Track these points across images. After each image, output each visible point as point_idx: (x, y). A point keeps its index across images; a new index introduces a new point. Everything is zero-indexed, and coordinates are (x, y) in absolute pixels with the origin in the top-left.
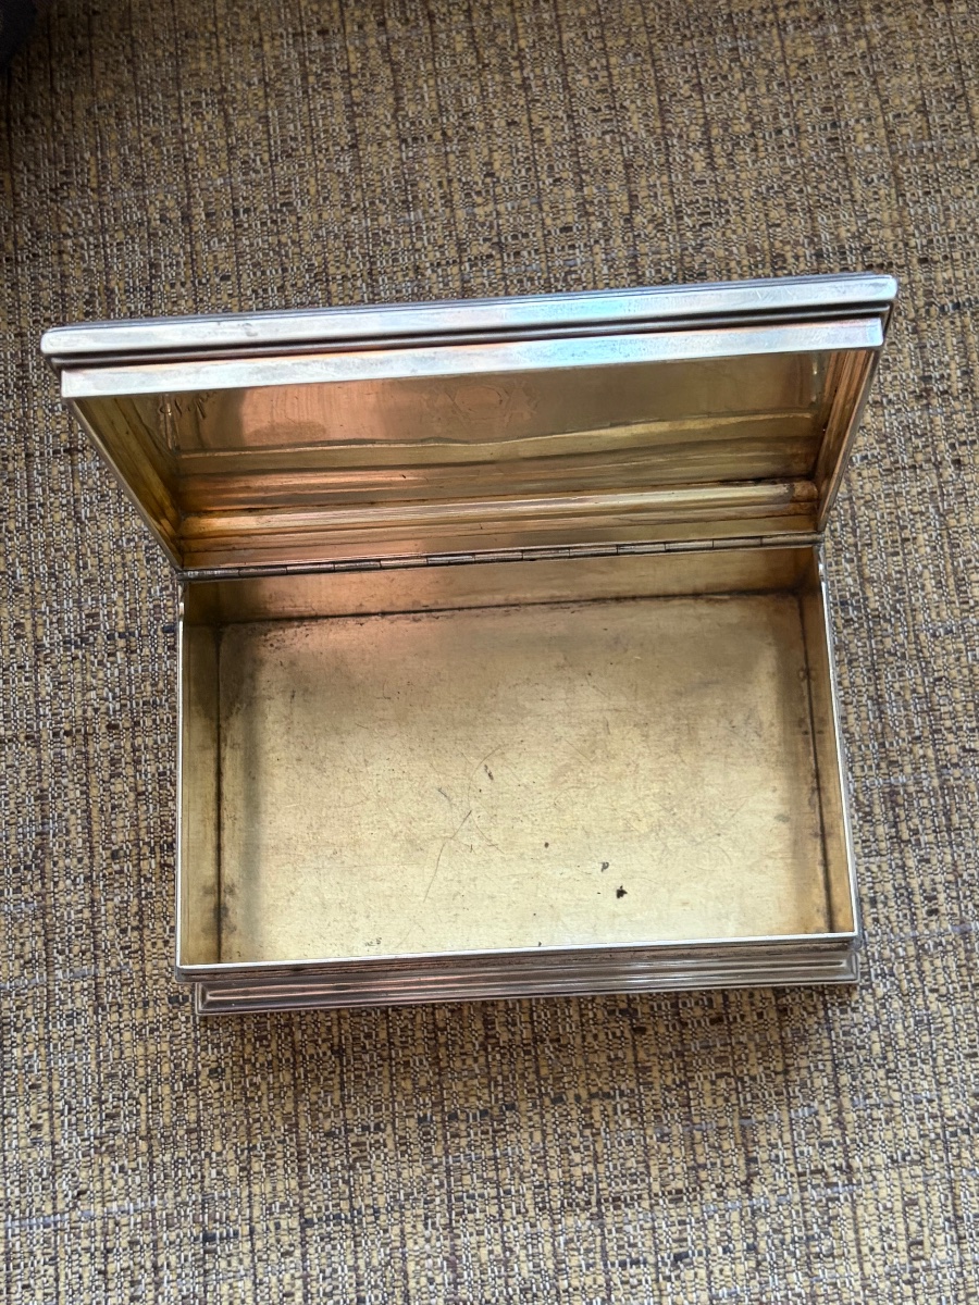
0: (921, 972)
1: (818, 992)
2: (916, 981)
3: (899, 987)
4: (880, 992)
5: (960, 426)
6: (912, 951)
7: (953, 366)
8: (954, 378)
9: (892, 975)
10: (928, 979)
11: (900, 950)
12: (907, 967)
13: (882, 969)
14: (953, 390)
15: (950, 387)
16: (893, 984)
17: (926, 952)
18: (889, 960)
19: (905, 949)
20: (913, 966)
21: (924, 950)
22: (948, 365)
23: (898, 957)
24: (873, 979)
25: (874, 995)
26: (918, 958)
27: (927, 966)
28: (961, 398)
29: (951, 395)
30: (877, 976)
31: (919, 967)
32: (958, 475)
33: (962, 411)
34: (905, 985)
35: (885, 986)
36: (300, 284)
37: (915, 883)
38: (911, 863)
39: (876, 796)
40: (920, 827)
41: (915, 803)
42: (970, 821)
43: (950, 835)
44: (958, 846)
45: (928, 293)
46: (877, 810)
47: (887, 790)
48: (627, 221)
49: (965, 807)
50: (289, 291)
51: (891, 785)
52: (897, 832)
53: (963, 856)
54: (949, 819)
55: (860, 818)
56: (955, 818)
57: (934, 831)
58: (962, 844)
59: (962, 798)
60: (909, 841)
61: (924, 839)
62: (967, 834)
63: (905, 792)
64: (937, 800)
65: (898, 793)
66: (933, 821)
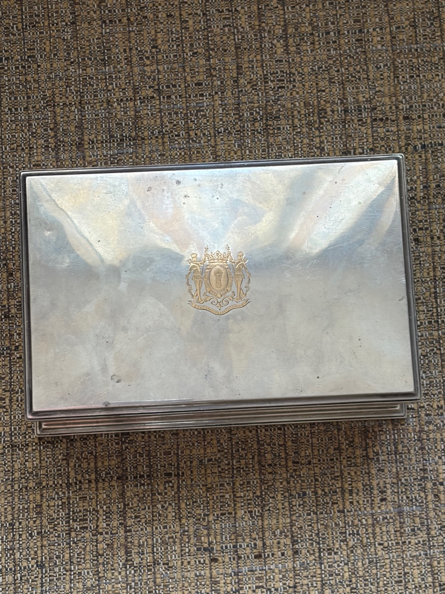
0: (374, 534)
1: (316, 542)
2: (371, 538)
3: (361, 541)
4: (351, 544)
5: (420, 219)
6: (370, 521)
7: (419, 182)
8: (418, 190)
9: (358, 534)
10: (378, 537)
11: (364, 520)
12: (367, 530)
13: (353, 531)
14: (417, 197)
15: (416, 195)
16: (358, 539)
17: (378, 522)
18: (357, 526)
19: (366, 520)
20: (370, 530)
21: (377, 521)
22: (415, 182)
23: (362, 524)
24: (348, 536)
25: (347, 545)
26: (373, 525)
27: (378, 530)
28: (422, 202)
29: (416, 200)
30: (350, 535)
31: (373, 530)
32: (417, 248)
33: (422, 210)
34: (365, 540)
35: (354, 541)
36: (38, 107)
37: (375, 483)
38: (373, 471)
39: (356, 433)
40: (380, 451)
41: (378, 437)
42: (408, 449)
43: (396, 457)
44: (400, 463)
45: (407, 138)
46: (357, 440)
47: (363, 429)
48: (235, 81)
49: (406, 441)
50: (31, 111)
51: (365, 427)
52: (367, 453)
53: (403, 469)
54: (396, 448)
55: (347, 444)
56: (400, 447)
57: (388, 454)
58: (403, 462)
59: (404, 436)
60: (373, 459)
61: (381, 458)
62: (406, 456)
63: (373, 430)
64: (390, 436)
65: (369, 431)
66: (387, 448)
